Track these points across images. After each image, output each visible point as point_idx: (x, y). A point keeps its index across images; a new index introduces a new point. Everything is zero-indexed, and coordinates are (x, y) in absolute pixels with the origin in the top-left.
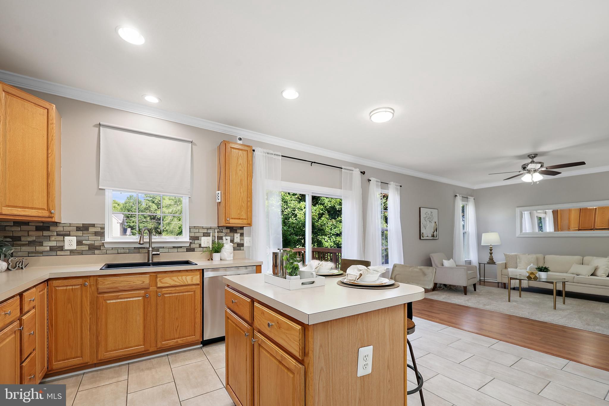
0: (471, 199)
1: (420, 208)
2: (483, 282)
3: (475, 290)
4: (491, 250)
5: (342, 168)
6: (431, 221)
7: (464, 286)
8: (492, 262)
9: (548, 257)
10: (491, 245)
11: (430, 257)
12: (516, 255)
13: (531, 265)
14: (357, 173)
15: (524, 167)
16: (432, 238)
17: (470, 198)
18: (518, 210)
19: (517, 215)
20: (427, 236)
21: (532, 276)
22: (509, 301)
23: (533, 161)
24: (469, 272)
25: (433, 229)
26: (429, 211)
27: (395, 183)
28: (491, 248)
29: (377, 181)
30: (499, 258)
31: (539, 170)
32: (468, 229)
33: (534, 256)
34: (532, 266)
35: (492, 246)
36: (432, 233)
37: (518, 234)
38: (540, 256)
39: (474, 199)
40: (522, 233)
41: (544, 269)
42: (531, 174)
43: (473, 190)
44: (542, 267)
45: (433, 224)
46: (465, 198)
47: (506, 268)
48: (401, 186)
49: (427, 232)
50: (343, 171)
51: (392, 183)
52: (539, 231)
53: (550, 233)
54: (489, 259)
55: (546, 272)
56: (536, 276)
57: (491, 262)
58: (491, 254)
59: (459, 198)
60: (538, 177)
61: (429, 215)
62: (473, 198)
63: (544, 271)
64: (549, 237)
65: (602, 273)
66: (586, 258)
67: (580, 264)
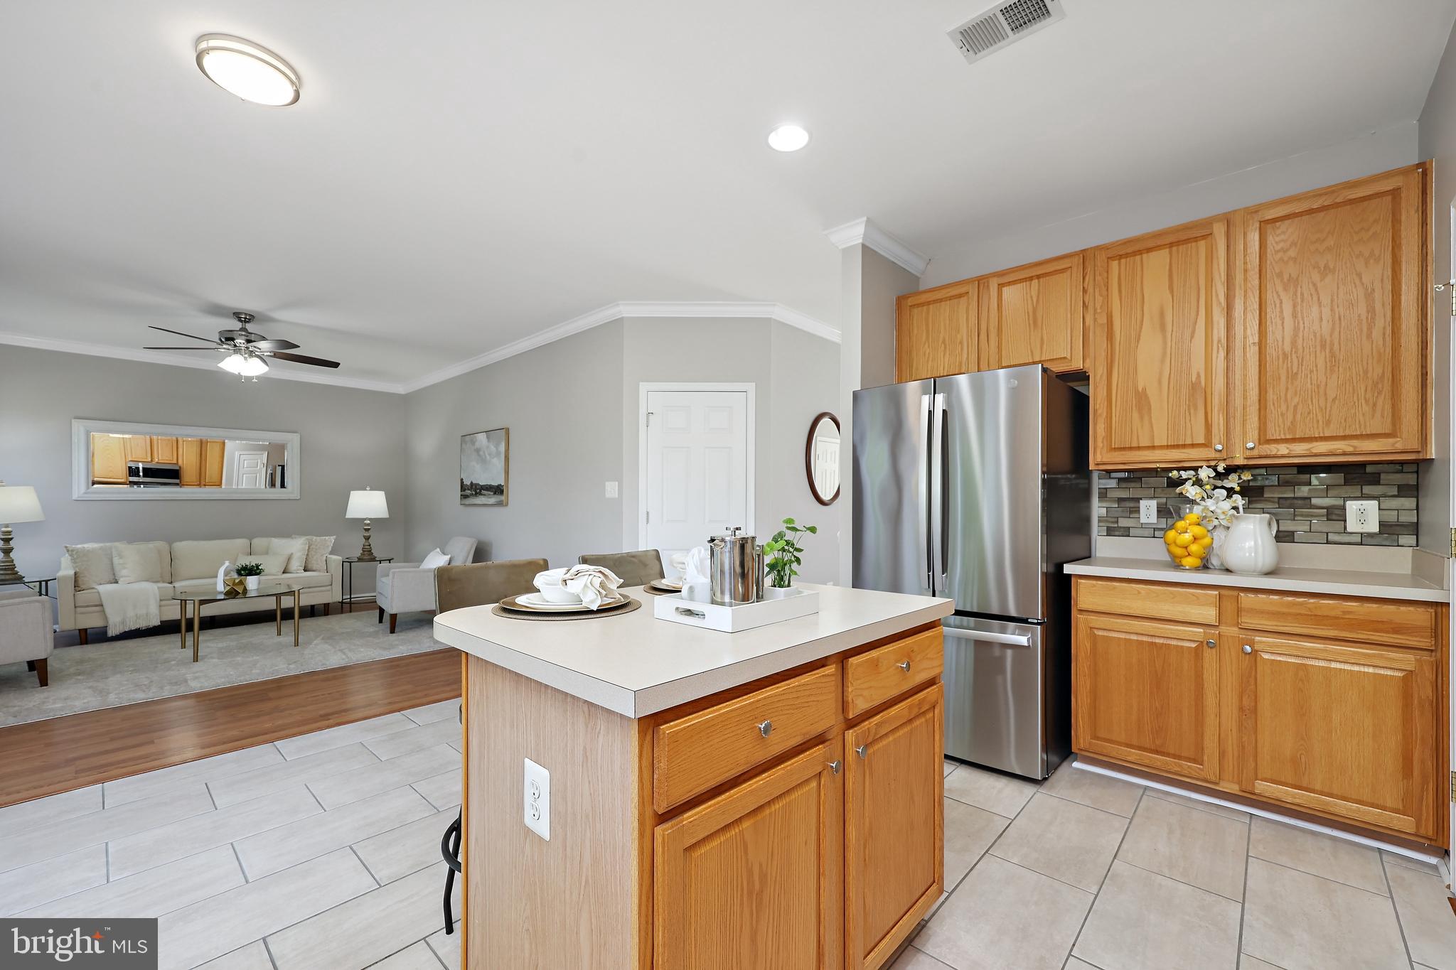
4: (7, 541)
8: (10, 575)
10: (7, 526)
12: (107, 549)
13: (224, 564)
18: (80, 427)
19: (74, 440)
21: (240, 590)
22: (196, 660)
23: (245, 328)
28: (8, 532)
33: (150, 547)
35: (9, 529)
37: (78, 492)
38: (161, 545)
40: (89, 490)
41: (256, 569)
47: (77, 586)
54: (5, 570)
57: (8, 578)
58: (8, 551)
63: (253, 575)
65: (296, 565)
66: (256, 541)
67: (248, 555)
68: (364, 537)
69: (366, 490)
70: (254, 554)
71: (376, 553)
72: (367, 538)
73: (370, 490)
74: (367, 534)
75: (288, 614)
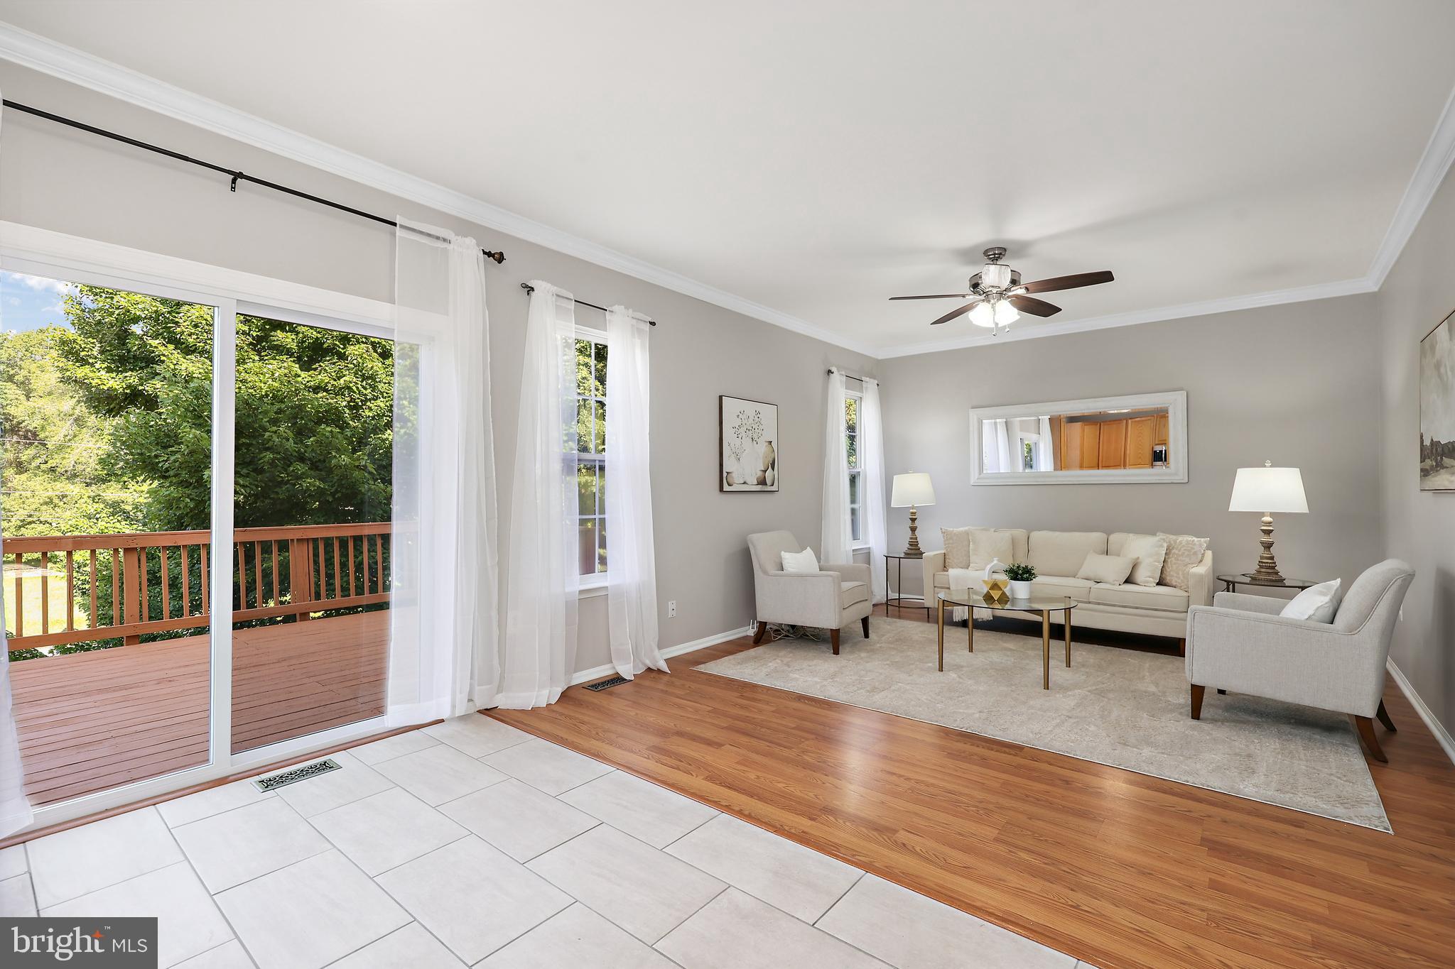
0: (870, 384)
1: (721, 397)
2: (894, 608)
3: (867, 635)
4: (913, 520)
5: (394, 224)
6: (755, 437)
7: (831, 630)
8: (915, 551)
9: (1037, 536)
10: (913, 508)
11: (747, 544)
12: (967, 533)
13: (994, 561)
14: (467, 253)
15: (973, 283)
16: (759, 488)
17: (867, 382)
18: (974, 415)
19: (971, 429)
20: (745, 483)
21: (996, 594)
22: (941, 669)
24: (846, 585)
25: (764, 463)
26: (750, 408)
27: (631, 310)
28: (913, 514)
29: (558, 295)
30: (932, 543)
31: (1010, 294)
32: (865, 464)
33: (1006, 535)
34: (995, 564)
35: (914, 511)
36: (760, 474)
37: (974, 478)
38: (1020, 533)
39: (878, 385)
40: (981, 476)
41: (1023, 573)
42: (990, 305)
43: (879, 363)
44: (1018, 567)
45: (762, 448)
46: (855, 380)
47: (945, 568)
48: (653, 324)
49: (744, 469)
50: (398, 234)
51: (618, 308)
52: (1024, 469)
53: (1045, 475)
54: (911, 545)
55: (1027, 580)
56: (1004, 593)
57: (913, 552)
58: (913, 529)
59: (837, 380)
60: (1007, 313)
61: (751, 420)
62: (876, 382)
63: (1022, 579)
64: (1042, 485)
65: (1147, 574)
66: (1115, 537)
67: (1103, 554)
68: (1262, 543)
69: (1265, 466)
70: (1110, 555)
71: (1283, 570)
72: (1268, 546)
73: (1271, 466)
74: (1265, 539)
75: (1057, 632)
